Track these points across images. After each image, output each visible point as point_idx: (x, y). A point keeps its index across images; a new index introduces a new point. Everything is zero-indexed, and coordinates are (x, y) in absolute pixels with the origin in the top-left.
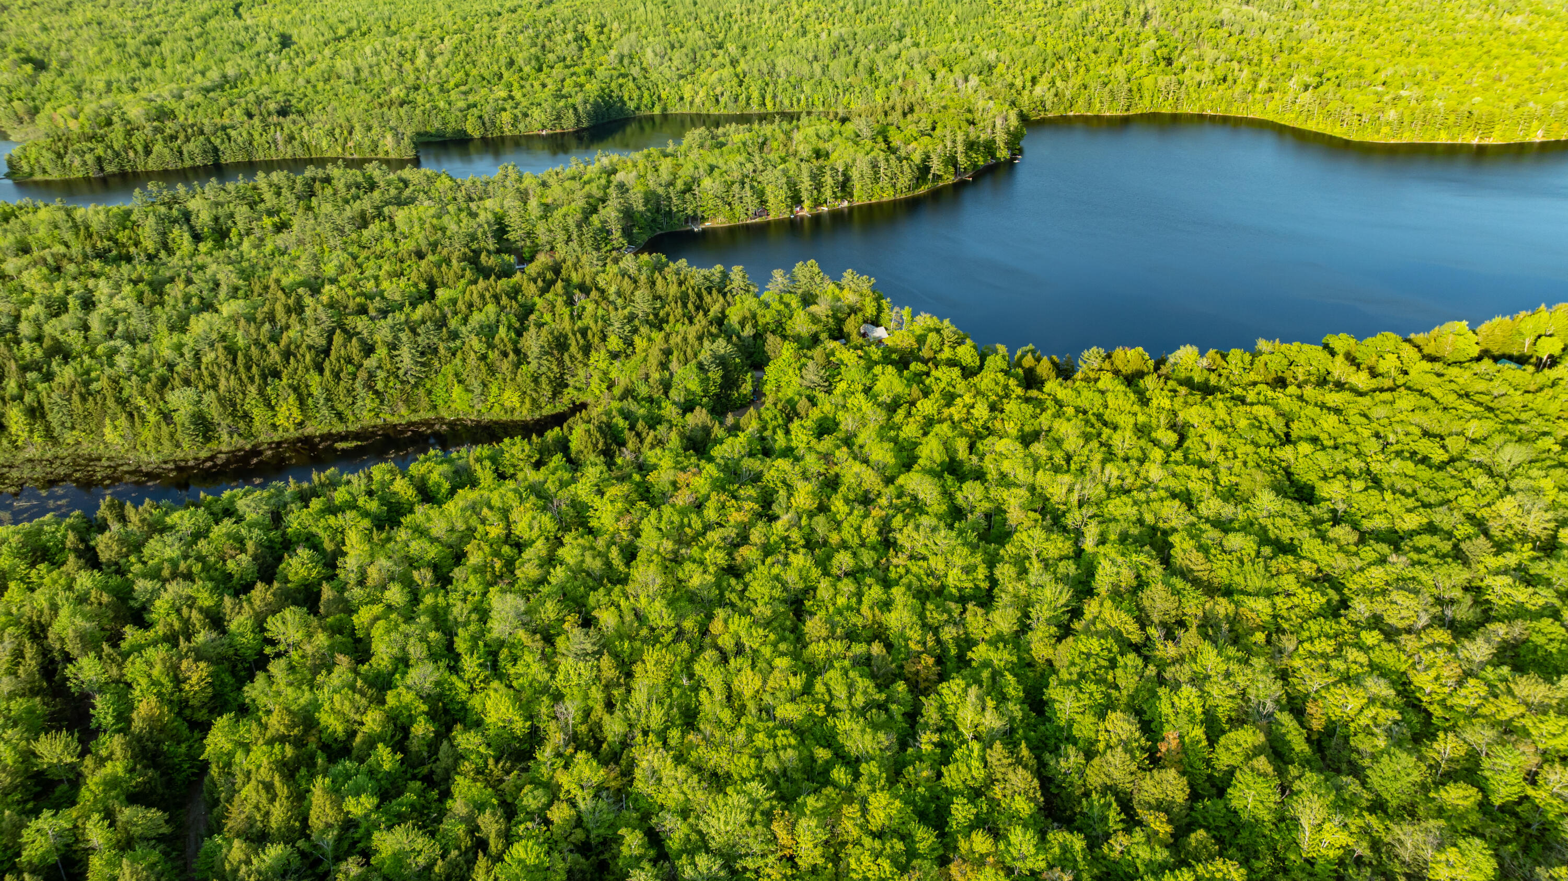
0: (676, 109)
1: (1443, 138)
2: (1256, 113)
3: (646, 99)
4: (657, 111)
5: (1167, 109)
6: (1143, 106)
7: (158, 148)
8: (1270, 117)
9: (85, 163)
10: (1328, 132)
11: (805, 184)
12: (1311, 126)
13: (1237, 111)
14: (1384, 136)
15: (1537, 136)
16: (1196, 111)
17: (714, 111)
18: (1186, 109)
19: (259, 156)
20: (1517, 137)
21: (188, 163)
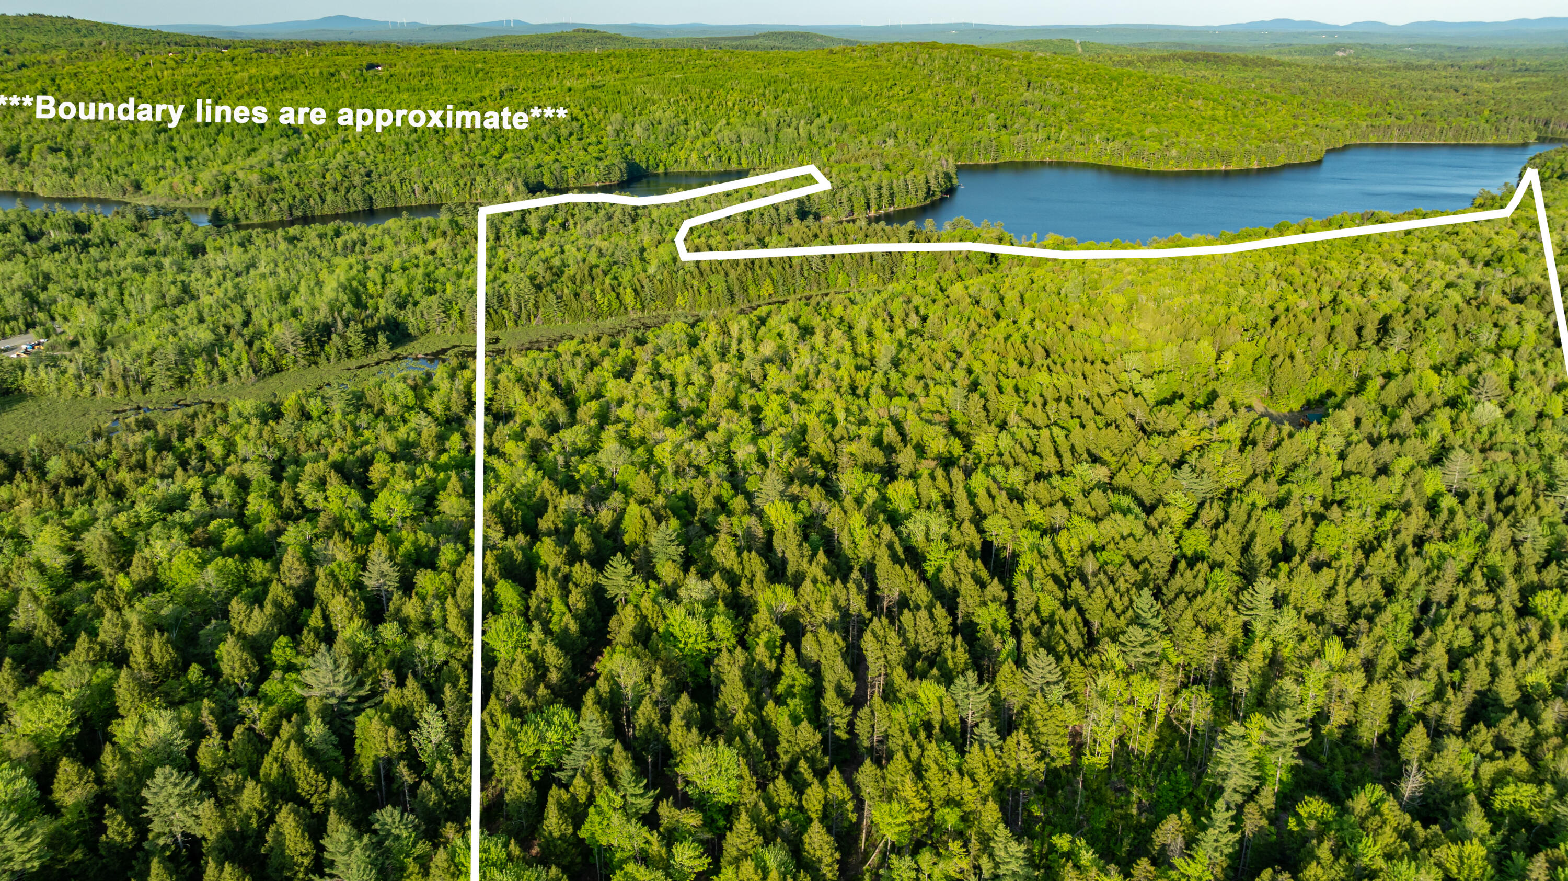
0: (674, 169)
1: (1205, 167)
2: (1080, 158)
3: (651, 162)
4: (661, 170)
5: (1019, 159)
6: (1006, 157)
7: (330, 197)
8: (1091, 160)
9: (280, 209)
10: (1133, 166)
11: (873, 194)
12: (1122, 163)
13: (1067, 157)
14: (1171, 167)
15: (1255, 166)
16: (1039, 159)
17: (704, 169)
18: (1033, 158)
19: (402, 203)
20: (1244, 165)
21: (353, 208)
